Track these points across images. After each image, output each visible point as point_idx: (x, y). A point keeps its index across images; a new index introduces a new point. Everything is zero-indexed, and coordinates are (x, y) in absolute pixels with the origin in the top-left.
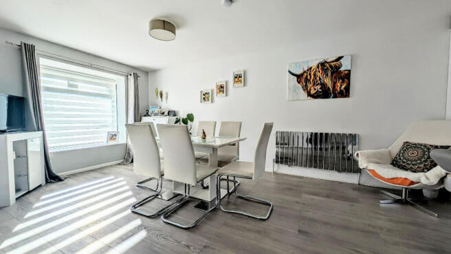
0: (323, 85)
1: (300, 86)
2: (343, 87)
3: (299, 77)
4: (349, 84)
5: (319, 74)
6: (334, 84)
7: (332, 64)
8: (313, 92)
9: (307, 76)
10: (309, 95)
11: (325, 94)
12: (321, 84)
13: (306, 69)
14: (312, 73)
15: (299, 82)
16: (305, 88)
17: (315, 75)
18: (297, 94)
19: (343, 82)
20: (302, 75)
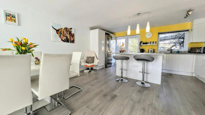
0: (67, 37)
1: (58, 35)
2: (73, 39)
3: (57, 31)
4: (74, 39)
5: (65, 32)
6: (70, 38)
7: (69, 30)
8: (63, 39)
9: (60, 31)
10: (62, 40)
11: (67, 41)
12: (66, 37)
13: (60, 28)
14: (62, 31)
15: (57, 33)
16: (60, 36)
17: (63, 32)
18: (57, 39)
19: (72, 37)
20: (58, 30)
